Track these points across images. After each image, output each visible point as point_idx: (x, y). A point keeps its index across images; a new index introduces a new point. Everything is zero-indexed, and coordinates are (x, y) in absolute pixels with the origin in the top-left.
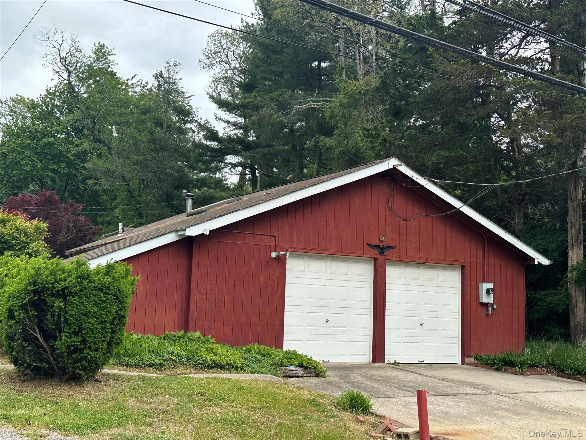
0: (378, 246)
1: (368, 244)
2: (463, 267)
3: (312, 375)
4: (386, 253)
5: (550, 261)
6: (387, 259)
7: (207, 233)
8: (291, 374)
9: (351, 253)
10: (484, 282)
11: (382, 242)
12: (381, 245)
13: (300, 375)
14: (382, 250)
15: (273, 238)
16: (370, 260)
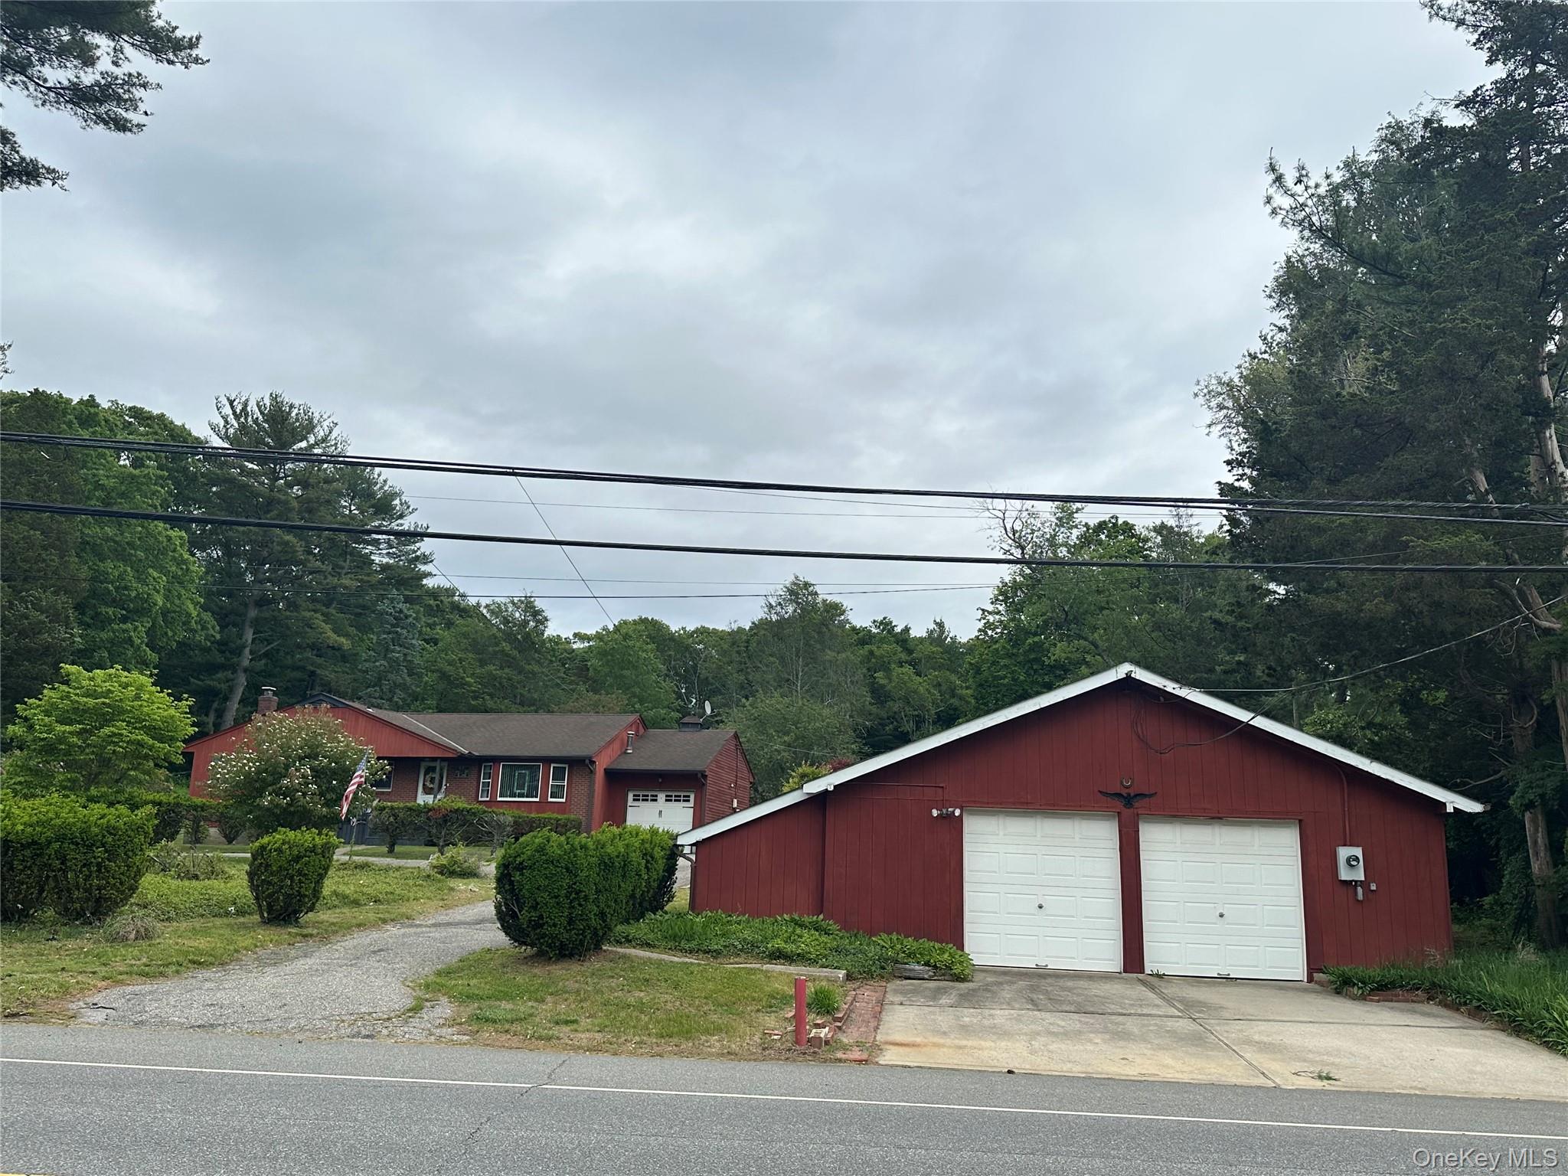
0: (1119, 795)
1: (1100, 792)
2: (1300, 821)
3: (946, 978)
4: (1136, 805)
5: (1483, 806)
6: (1138, 815)
7: (831, 788)
8: (912, 975)
9: (1071, 806)
10: (1345, 845)
11: (1127, 788)
12: (1124, 792)
13: (926, 976)
14: (1128, 800)
15: (940, 790)
16: (1114, 816)
